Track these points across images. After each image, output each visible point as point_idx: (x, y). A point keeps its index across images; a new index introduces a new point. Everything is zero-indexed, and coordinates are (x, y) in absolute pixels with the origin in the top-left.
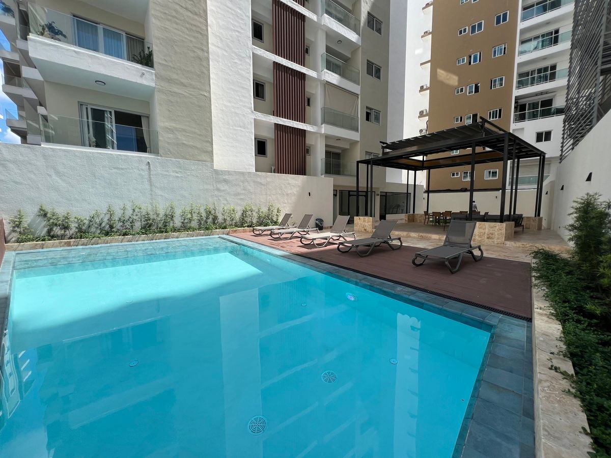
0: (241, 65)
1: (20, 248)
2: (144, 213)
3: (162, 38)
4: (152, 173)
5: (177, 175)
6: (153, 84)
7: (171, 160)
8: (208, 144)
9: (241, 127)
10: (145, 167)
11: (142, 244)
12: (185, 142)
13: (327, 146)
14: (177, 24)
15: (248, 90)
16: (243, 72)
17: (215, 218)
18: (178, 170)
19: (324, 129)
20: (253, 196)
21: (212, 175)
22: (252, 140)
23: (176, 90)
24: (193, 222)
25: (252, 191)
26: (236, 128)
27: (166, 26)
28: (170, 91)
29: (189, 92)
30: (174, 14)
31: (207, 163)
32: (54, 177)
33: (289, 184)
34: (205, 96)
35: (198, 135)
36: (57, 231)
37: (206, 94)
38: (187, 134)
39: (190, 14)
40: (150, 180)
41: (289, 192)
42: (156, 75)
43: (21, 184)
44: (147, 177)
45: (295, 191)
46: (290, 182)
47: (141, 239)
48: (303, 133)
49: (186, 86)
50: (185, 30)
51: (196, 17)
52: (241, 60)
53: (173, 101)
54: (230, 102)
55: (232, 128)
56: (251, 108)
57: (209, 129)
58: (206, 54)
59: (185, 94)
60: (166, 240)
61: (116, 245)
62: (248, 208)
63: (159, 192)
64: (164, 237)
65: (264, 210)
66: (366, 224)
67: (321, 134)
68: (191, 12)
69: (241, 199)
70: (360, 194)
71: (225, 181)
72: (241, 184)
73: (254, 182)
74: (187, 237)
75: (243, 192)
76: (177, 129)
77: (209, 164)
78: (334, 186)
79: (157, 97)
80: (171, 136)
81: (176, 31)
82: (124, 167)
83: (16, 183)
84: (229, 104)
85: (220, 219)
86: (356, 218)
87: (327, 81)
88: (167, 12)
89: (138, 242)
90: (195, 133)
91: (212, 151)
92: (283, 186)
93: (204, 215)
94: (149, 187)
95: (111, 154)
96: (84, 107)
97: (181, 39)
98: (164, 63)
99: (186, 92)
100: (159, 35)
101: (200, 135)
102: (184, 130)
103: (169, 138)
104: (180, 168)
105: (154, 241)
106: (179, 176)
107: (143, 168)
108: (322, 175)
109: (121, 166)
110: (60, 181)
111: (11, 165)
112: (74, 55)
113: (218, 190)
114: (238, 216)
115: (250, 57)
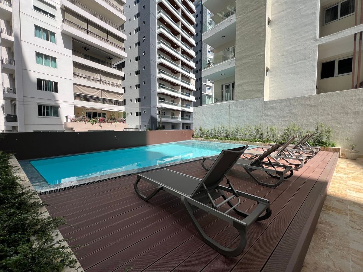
4: (231, 110)
5: (241, 109)
6: (234, 65)
7: (239, 102)
8: (261, 86)
12: (247, 89)
14: (247, 24)
17: (262, 135)
18: (242, 106)
21: (262, 106)
23: (244, 62)
25: (298, 113)
27: (242, 30)
28: (242, 64)
29: (251, 59)
30: (246, 20)
31: (259, 99)
36: (202, 135)
37: (262, 54)
38: (249, 84)
40: (230, 114)
42: (236, 60)
51: (259, 9)
53: (242, 68)
55: (291, 65)
56: (316, 37)
59: (249, 61)
62: (291, 128)
63: (233, 119)
68: (256, 9)
69: (286, 121)
71: (272, 108)
76: (243, 84)
79: (236, 71)
81: (247, 29)
85: (265, 135)
90: (253, 82)
91: (264, 90)
94: (229, 117)
96: (223, 86)
101: (256, 82)
103: (239, 90)
104: (244, 104)
107: (228, 108)
109: (220, 109)
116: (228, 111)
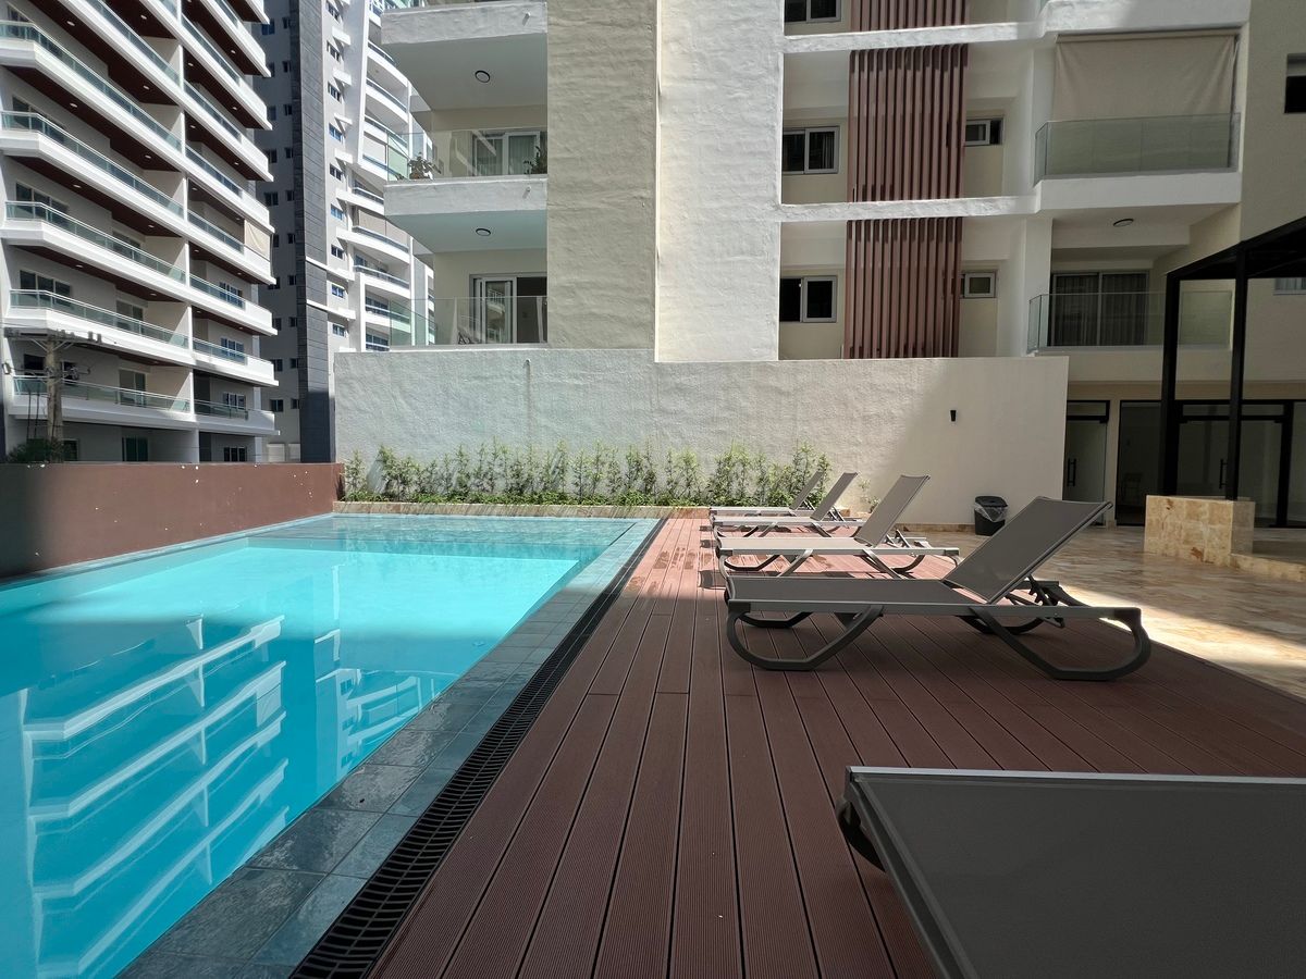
0: (751, 98)
1: (346, 509)
3: (565, 107)
4: (533, 381)
6: (542, 206)
7: (567, 353)
8: (644, 308)
9: (743, 253)
10: (521, 372)
12: (594, 310)
13: (1057, 255)
14: (591, 64)
15: (768, 155)
16: (755, 115)
17: (651, 479)
18: (579, 372)
19: (1041, 198)
20: (753, 426)
21: (650, 378)
22: (772, 280)
23: (584, 203)
24: (599, 485)
25: (750, 411)
26: (732, 259)
27: (573, 80)
28: (574, 210)
29: (610, 200)
30: (588, 47)
31: (639, 351)
32: (400, 399)
33: (872, 386)
34: (642, 198)
35: (623, 289)
36: (396, 488)
37: (644, 195)
38: (601, 292)
39: (618, 32)
40: (528, 397)
41: (873, 410)
42: (548, 185)
43: (365, 412)
44: (524, 389)
45: (897, 406)
46: (877, 381)
47: (496, 511)
49: (603, 189)
50: (609, 71)
51: (632, 32)
52: (750, 88)
53: (575, 227)
54: (717, 198)
55: (719, 260)
56: (774, 199)
57: (648, 271)
58: (650, 103)
59: (601, 206)
60: (537, 519)
62: (736, 456)
63: (543, 421)
64: (534, 512)
65: (786, 461)
66: (1203, 528)
67: (1032, 219)
68: (620, 26)
69: (721, 432)
71: (680, 389)
72: (722, 394)
73: (758, 387)
74: (577, 515)
75: (726, 414)
76: (580, 286)
77: (643, 352)
78: (1072, 386)
80: (569, 302)
81: (590, 82)
83: (359, 410)
84: (715, 205)
85: (662, 480)
86: (1153, 502)
87: (1061, 35)
88: (575, 50)
89: (490, 517)
90: (616, 286)
91: (653, 323)
92: (851, 394)
93: (624, 469)
94: (525, 411)
96: (478, 282)
97: (598, 92)
98: (566, 155)
99: (603, 202)
100: (559, 103)
101: (628, 290)
102: (595, 285)
103: (566, 307)
104: (584, 367)
106: (581, 383)
107: (519, 372)
108: (1029, 351)
109: (484, 374)
110: (405, 405)
112: (433, 193)
113: (663, 411)
114: (704, 477)
115: (777, 69)
116: (521, 384)
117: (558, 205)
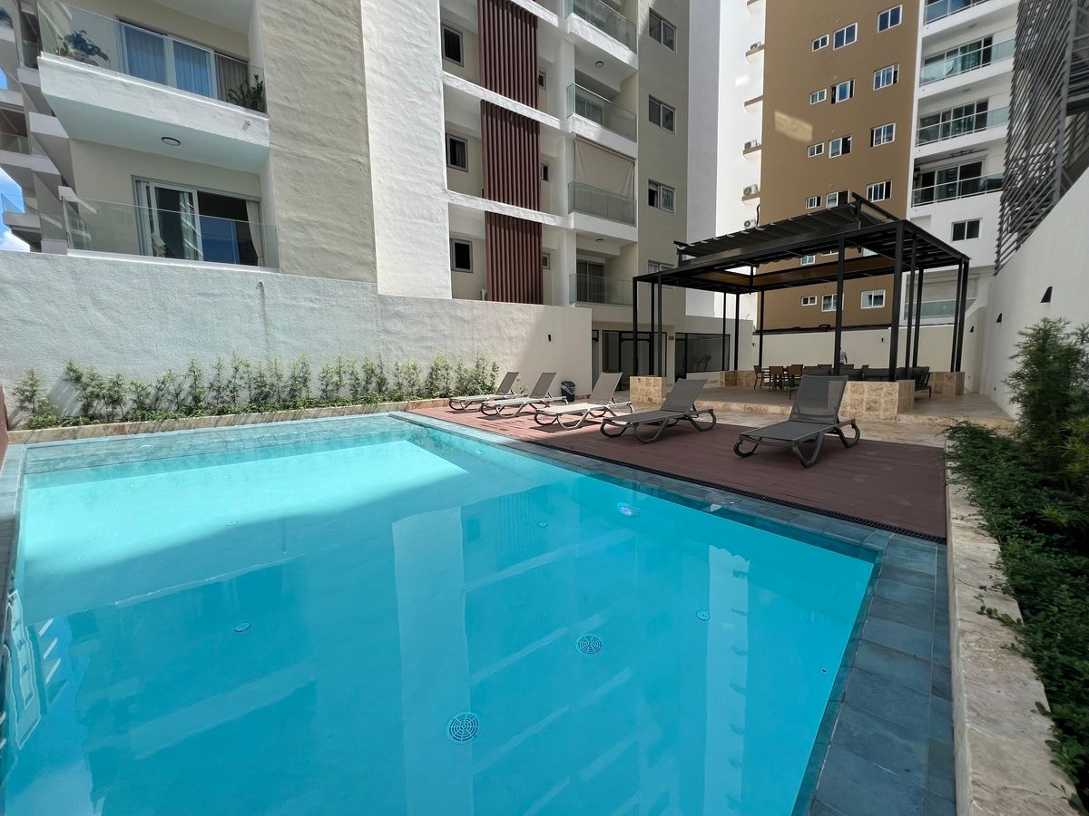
0: (423, 106)
1: (34, 438)
2: (255, 374)
3: (281, 59)
4: (267, 301)
5: (312, 305)
6: (265, 143)
7: (301, 279)
8: (367, 251)
9: (425, 219)
10: (256, 292)
11: (253, 428)
12: (325, 246)
13: (579, 251)
14: (306, 32)
15: (437, 152)
16: (427, 120)
17: (382, 382)
18: (314, 296)
19: (574, 221)
20: (449, 342)
21: (376, 306)
22: (445, 241)
23: (308, 153)
24: (342, 389)
25: (446, 333)
26: (416, 221)
27: (288, 37)
28: (298, 156)
29: (331, 156)
30: (301, 14)
31: (365, 284)
32: (92, 310)
33: (512, 319)
34: (359, 162)
35: (349, 233)
36: (100, 407)
37: (360, 160)
38: (331, 232)
39: (329, 15)
40: (264, 315)
41: (513, 334)
42: (270, 126)
43: (33, 323)
44: (259, 308)
45: (524, 332)
46: (514, 317)
47: (250, 420)
48: (536, 228)
49: (324, 145)
50: (323, 45)
51: (340, 20)
52: (423, 98)
53: (301, 171)
54: (404, 174)
55: (408, 220)
56: (442, 185)
57: (368, 222)
58: (360, 88)
59: (324, 159)
60: (294, 422)
61: (206, 431)
62: (441, 364)
63: (281, 337)
64: (291, 417)
65: (470, 366)
66: (652, 389)
67: (569, 231)
68: (330, 10)
69: (429, 348)
70: (640, 336)
71: (399, 315)
72: (428, 320)
73: (450, 317)
74: (332, 416)
75: (430, 335)
76: (309, 223)
77: (369, 285)
78: (593, 323)
79: (275, 167)
80: (300, 235)
81: (305, 47)
82: (216, 292)
83: (24, 322)
84: (403, 178)
85: (391, 383)
86: (632, 379)
87: (578, 135)
88: (288, 12)
89: (244, 427)
90: (343, 230)
91: (375, 263)
92: (503, 324)
93: (362, 376)
94: (263, 329)
95: (193, 269)
96: (143, 186)
97: (315, 59)
98: (285, 103)
99: (325, 156)
100: (276, 54)
101: (353, 234)
102: (323, 225)
103: (297, 239)
104: (318, 292)
105: (274, 423)
106: (317, 306)
107: (252, 293)
108: (571, 303)
109: (211, 291)
110: (102, 318)
111: (13, 291)
112: (121, 89)
113: (387, 331)
114: (422, 378)
115: (439, 92)
116: (255, 303)
117: (282, 147)
